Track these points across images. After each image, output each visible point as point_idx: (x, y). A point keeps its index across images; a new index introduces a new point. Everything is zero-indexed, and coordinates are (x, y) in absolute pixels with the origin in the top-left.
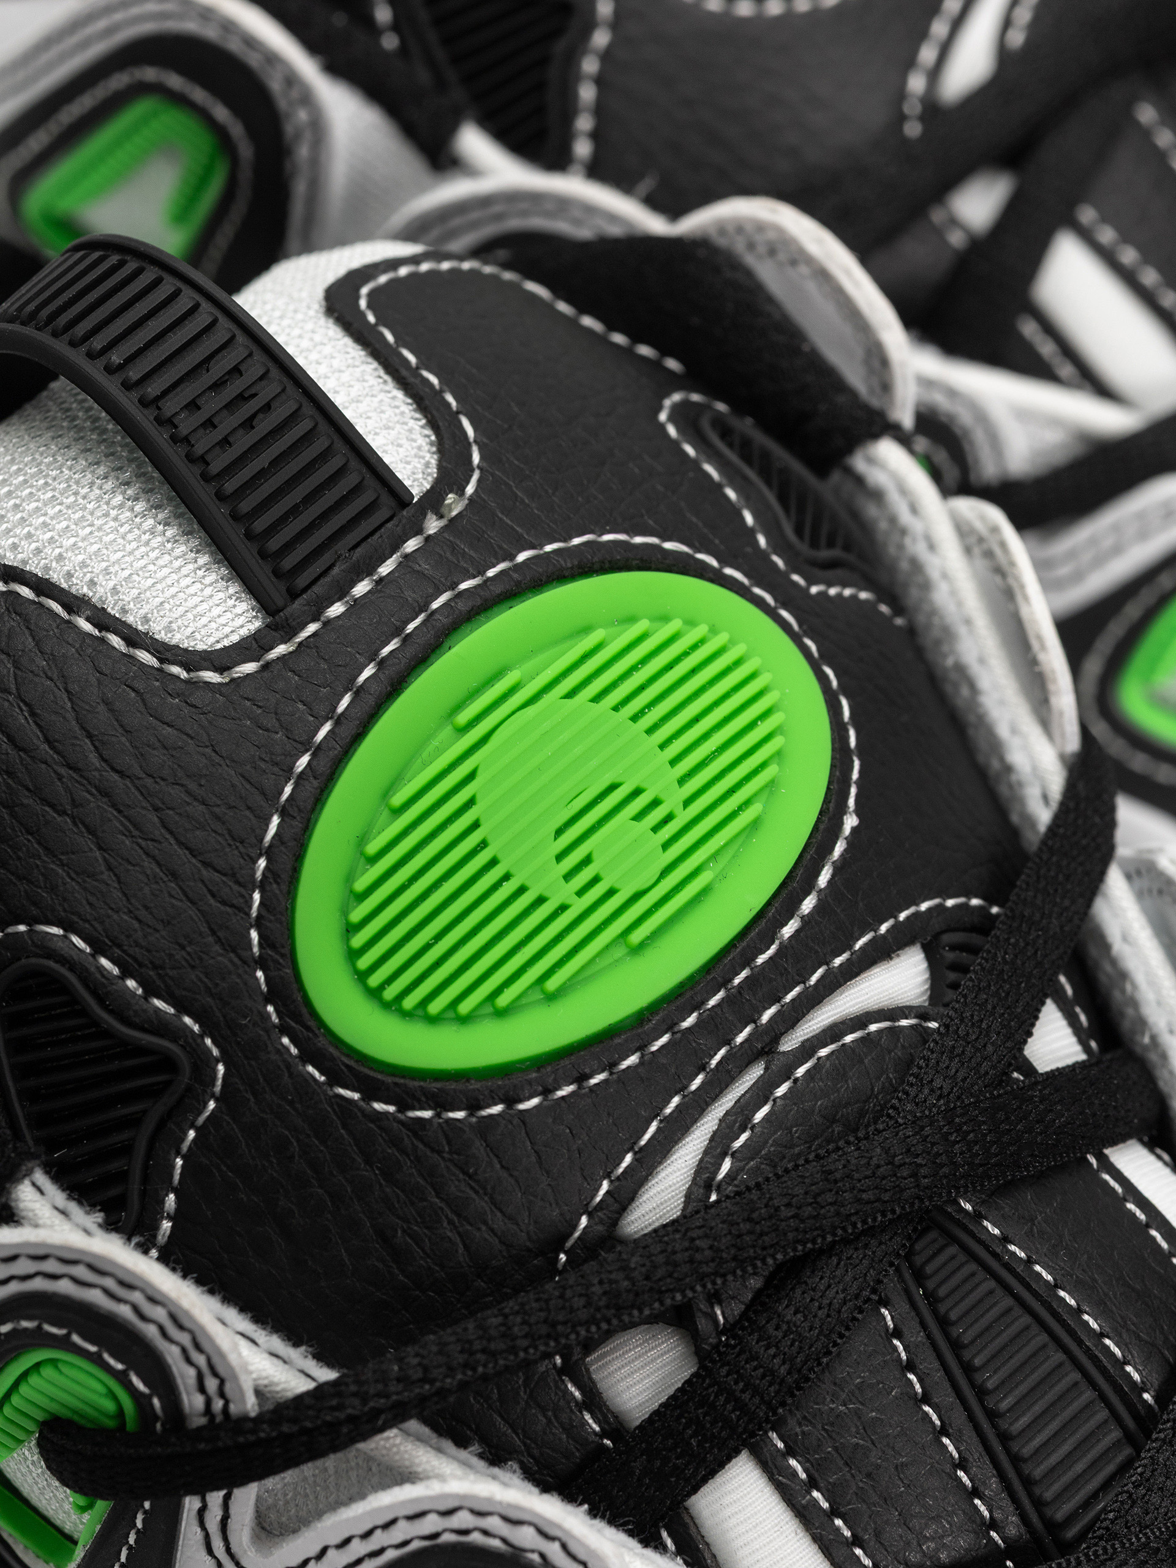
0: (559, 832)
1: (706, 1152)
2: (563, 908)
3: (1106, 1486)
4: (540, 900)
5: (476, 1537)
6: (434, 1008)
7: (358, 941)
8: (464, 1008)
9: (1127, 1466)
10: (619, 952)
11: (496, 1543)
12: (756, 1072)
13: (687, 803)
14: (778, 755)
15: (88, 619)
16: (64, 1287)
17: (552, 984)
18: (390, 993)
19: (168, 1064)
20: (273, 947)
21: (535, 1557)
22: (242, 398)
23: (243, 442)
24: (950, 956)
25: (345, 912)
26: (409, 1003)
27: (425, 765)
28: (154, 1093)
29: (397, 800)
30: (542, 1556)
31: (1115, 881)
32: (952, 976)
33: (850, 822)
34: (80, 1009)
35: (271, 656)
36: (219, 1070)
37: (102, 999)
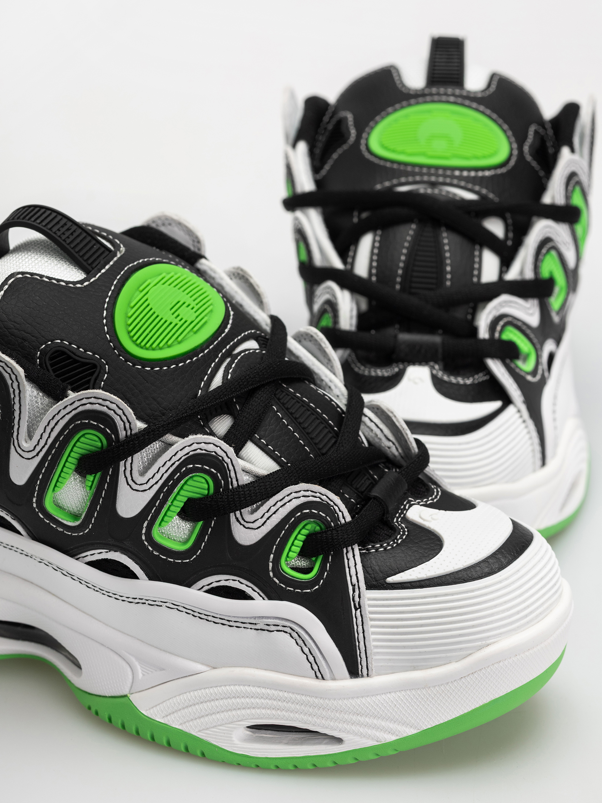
0: (170, 310)
1: (224, 374)
2: (176, 325)
3: (332, 446)
4: (171, 323)
5: (198, 451)
6: (154, 346)
7: (132, 334)
8: (161, 345)
9: (335, 442)
10: (192, 333)
11: (204, 452)
12: (228, 360)
13: (196, 305)
16: (89, 408)
17: (180, 339)
19: (95, 366)
20: (113, 337)
21: (214, 454)
25: (127, 329)
26: (148, 345)
27: (135, 298)
28: (92, 374)
29: (132, 304)
30: (215, 452)
32: (263, 345)
34: (69, 357)
35: (92, 280)
36: (107, 366)
37: (74, 354)
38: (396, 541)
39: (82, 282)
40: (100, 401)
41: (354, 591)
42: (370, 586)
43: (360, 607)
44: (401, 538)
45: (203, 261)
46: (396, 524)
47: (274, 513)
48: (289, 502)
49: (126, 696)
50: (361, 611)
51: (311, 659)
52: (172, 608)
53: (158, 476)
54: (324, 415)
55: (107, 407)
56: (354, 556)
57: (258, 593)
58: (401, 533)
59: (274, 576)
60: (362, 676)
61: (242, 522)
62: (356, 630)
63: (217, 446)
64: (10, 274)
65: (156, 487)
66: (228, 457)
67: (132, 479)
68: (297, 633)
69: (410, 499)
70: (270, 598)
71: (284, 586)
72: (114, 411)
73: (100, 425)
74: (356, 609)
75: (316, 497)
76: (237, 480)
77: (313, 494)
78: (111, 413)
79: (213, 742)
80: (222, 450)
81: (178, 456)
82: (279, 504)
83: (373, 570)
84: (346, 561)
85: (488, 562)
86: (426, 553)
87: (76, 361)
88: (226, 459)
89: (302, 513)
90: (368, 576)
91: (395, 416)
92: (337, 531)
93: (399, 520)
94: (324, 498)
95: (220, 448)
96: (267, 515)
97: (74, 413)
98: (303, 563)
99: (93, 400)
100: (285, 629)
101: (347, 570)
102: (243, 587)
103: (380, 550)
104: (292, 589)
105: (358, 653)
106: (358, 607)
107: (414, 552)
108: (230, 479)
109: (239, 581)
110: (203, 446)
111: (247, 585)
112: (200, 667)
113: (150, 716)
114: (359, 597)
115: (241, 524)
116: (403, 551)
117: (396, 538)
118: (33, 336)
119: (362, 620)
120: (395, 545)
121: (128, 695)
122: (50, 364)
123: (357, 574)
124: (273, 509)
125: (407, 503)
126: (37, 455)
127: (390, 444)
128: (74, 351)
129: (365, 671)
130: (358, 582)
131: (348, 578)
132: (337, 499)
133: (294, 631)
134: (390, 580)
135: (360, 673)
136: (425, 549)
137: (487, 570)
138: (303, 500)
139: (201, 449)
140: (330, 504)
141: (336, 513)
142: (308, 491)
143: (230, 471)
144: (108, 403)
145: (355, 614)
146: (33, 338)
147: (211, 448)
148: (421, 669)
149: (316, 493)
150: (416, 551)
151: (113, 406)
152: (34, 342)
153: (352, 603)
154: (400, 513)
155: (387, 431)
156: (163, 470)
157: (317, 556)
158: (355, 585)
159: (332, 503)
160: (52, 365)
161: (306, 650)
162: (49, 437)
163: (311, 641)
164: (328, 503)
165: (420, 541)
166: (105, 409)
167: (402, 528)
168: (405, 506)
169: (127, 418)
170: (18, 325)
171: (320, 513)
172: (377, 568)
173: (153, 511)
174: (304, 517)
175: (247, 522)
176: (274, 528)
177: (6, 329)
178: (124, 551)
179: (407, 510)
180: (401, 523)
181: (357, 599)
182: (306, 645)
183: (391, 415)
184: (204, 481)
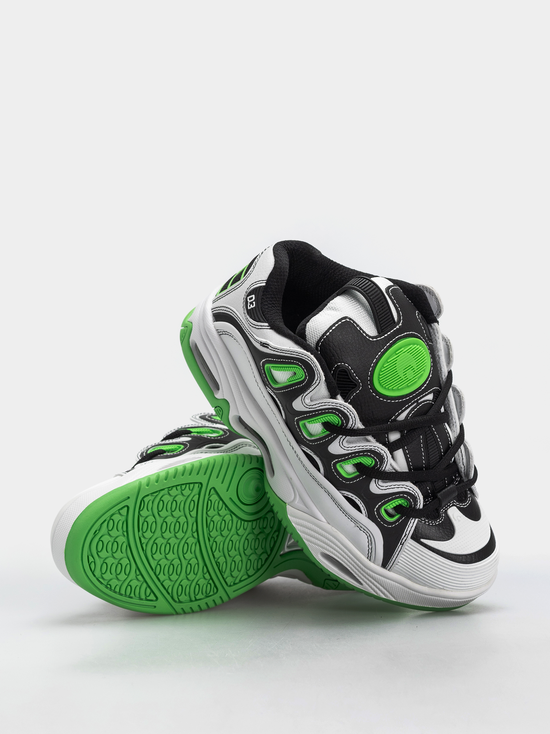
0: (404, 370)
2: (402, 379)
4: (400, 377)
5: (376, 450)
7: (381, 377)
8: (390, 388)
11: (378, 452)
12: (416, 404)
13: (417, 369)
14: (425, 366)
15: (359, 328)
16: (342, 409)
18: (382, 384)
19: (356, 385)
20: (371, 375)
21: (382, 454)
22: (383, 306)
23: (382, 311)
24: (436, 395)
25: (379, 373)
26: (384, 386)
27: (392, 357)
29: (389, 360)
31: (451, 390)
32: (435, 397)
33: (431, 376)
34: (347, 375)
35: (378, 339)
36: (361, 387)
37: (351, 375)
38: (436, 522)
39: (373, 338)
40: (348, 410)
41: (405, 536)
42: (412, 538)
43: (403, 544)
44: (439, 522)
45: (436, 324)
46: (441, 512)
47: (392, 488)
48: (401, 488)
49: (286, 503)
50: (402, 546)
51: (370, 551)
52: (326, 492)
53: (353, 448)
54: (441, 446)
55: (350, 414)
56: (414, 523)
57: (365, 512)
58: (441, 519)
59: (376, 511)
60: (386, 569)
61: (377, 483)
62: (395, 552)
63: (385, 453)
64: (344, 316)
65: (350, 452)
66: (387, 459)
67: (342, 442)
68: (371, 538)
69: (454, 501)
70: (369, 518)
71: (377, 517)
72: (352, 417)
73: (342, 418)
74: (401, 544)
75: (413, 492)
76: (385, 468)
77: (413, 490)
78: (350, 417)
79: (310, 549)
80: (387, 455)
81: (366, 447)
82: (397, 486)
83: (418, 531)
84: (409, 522)
85: (467, 556)
86: (445, 536)
87: (349, 379)
88: (386, 459)
89: (403, 495)
90: (415, 532)
91: (472, 459)
92: (413, 511)
93: (444, 511)
94: (416, 494)
95: (386, 454)
96: (389, 487)
97: (335, 407)
98: (391, 511)
99: (346, 408)
100: (367, 534)
101: (407, 526)
102: (361, 506)
103: (427, 523)
104: (380, 521)
105: (390, 561)
106: (402, 544)
107: (440, 533)
108: (382, 466)
109: (360, 502)
110: (379, 449)
111: (363, 506)
112: (323, 519)
113: (290, 520)
114: (405, 541)
115: (376, 483)
116: (436, 529)
117: (437, 521)
118: (338, 356)
119: (400, 550)
120: (434, 524)
121: (287, 504)
122: (338, 373)
123: (410, 531)
124: (393, 487)
125: (452, 503)
126: (309, 408)
127: (463, 467)
128: (351, 373)
129: (389, 568)
130: (409, 534)
131: (406, 530)
132: (421, 497)
133: (370, 537)
134: (422, 540)
135: (386, 567)
136: (446, 534)
137: (464, 560)
138: (407, 490)
139: (378, 450)
140: (417, 498)
141: (418, 502)
142: (411, 488)
143: (384, 463)
144: (351, 413)
145: (399, 546)
146: (337, 357)
147: (382, 452)
148: (412, 581)
149: (414, 490)
150: (441, 533)
151: (353, 416)
152: (337, 359)
153: (401, 541)
154: (446, 507)
155: (465, 461)
156: (357, 448)
157: (398, 513)
158: (406, 534)
159: (418, 498)
160: (338, 374)
161: (370, 547)
162: (319, 407)
163: (374, 545)
164: (417, 497)
165: (446, 528)
166: (348, 414)
167: (442, 516)
168: (450, 504)
169: (355, 422)
170: (335, 347)
171: (411, 499)
172: (420, 531)
173: (343, 459)
174: (403, 497)
175: (378, 484)
176: (388, 493)
177: (329, 346)
178: (321, 459)
179: (450, 507)
180: (443, 513)
181: (404, 541)
182: (371, 545)
183: (471, 457)
184: (371, 461)
